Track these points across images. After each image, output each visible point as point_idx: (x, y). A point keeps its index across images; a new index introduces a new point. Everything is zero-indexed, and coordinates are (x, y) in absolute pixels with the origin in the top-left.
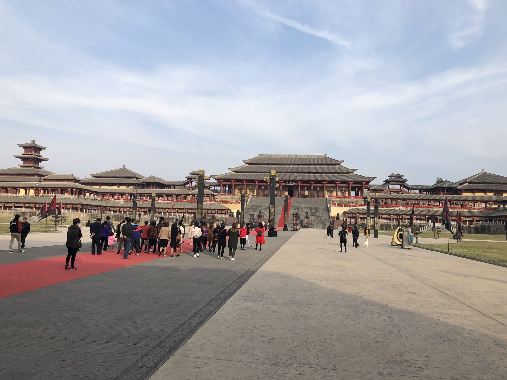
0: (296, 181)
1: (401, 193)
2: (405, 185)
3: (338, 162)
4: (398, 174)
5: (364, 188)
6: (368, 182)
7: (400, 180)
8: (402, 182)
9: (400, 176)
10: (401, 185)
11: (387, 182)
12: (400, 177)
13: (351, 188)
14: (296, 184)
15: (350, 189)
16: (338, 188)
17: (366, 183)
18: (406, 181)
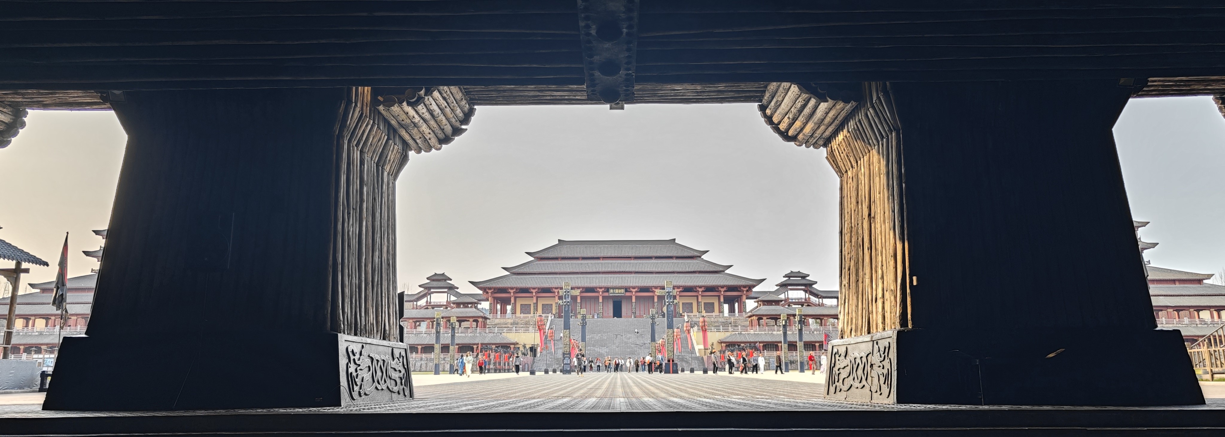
0: (627, 289)
1: (807, 304)
2: (813, 290)
3: (698, 254)
4: (799, 272)
5: (744, 297)
6: (750, 288)
7: (804, 282)
8: (808, 287)
9: (803, 275)
10: (806, 291)
11: (783, 286)
12: (804, 277)
13: (724, 297)
14: (628, 294)
15: (722, 300)
16: (701, 298)
17: (748, 289)
18: (814, 284)
